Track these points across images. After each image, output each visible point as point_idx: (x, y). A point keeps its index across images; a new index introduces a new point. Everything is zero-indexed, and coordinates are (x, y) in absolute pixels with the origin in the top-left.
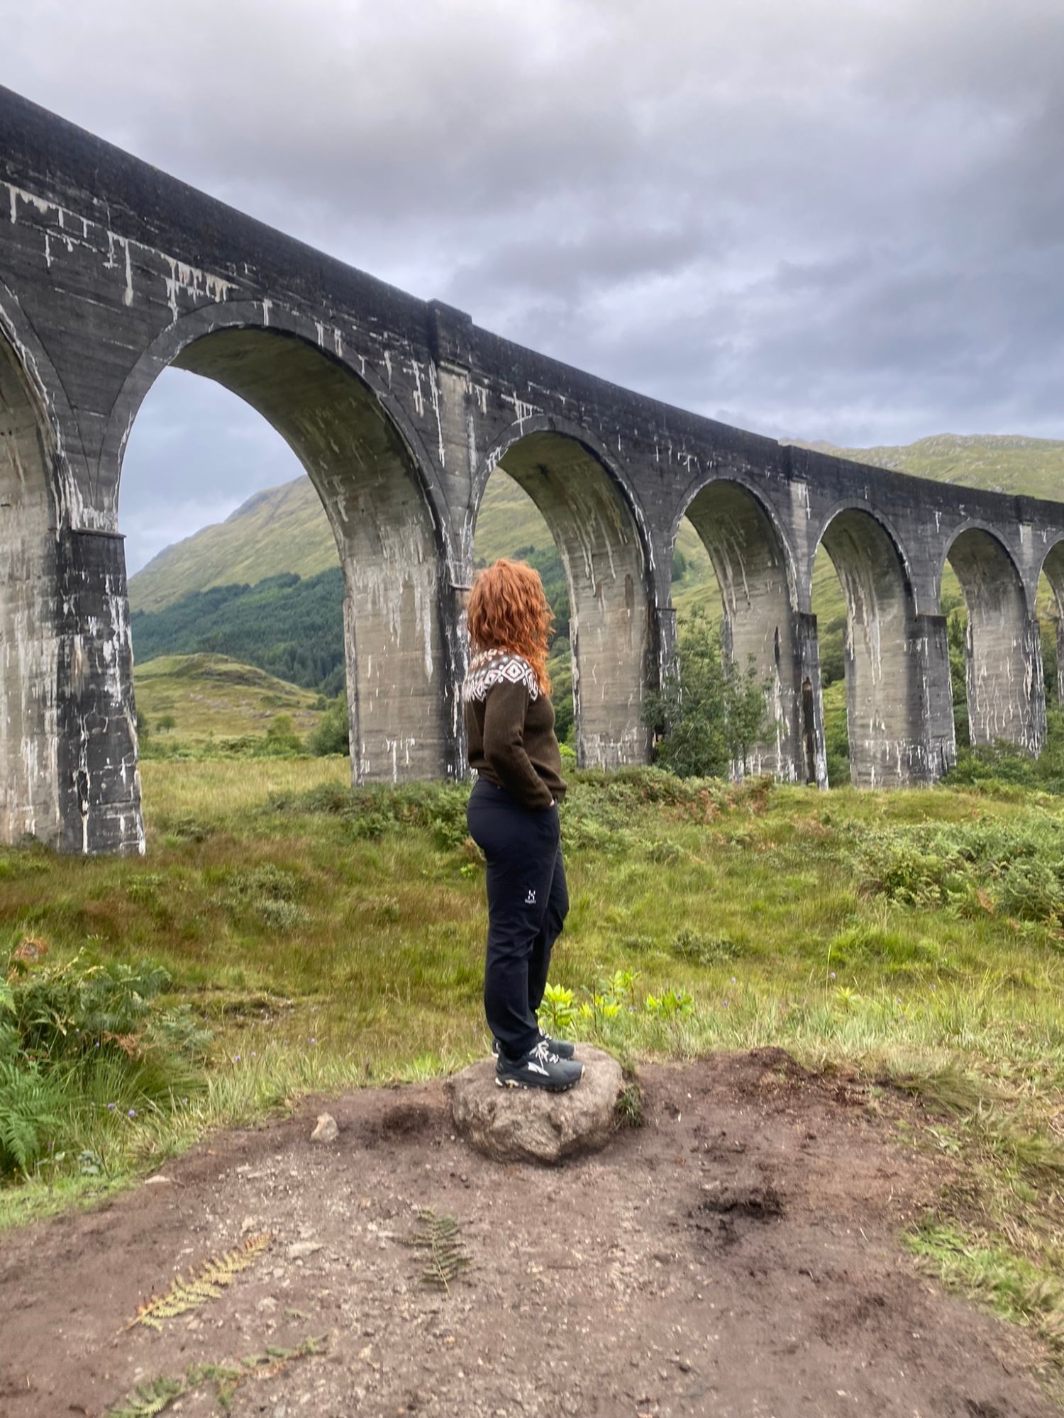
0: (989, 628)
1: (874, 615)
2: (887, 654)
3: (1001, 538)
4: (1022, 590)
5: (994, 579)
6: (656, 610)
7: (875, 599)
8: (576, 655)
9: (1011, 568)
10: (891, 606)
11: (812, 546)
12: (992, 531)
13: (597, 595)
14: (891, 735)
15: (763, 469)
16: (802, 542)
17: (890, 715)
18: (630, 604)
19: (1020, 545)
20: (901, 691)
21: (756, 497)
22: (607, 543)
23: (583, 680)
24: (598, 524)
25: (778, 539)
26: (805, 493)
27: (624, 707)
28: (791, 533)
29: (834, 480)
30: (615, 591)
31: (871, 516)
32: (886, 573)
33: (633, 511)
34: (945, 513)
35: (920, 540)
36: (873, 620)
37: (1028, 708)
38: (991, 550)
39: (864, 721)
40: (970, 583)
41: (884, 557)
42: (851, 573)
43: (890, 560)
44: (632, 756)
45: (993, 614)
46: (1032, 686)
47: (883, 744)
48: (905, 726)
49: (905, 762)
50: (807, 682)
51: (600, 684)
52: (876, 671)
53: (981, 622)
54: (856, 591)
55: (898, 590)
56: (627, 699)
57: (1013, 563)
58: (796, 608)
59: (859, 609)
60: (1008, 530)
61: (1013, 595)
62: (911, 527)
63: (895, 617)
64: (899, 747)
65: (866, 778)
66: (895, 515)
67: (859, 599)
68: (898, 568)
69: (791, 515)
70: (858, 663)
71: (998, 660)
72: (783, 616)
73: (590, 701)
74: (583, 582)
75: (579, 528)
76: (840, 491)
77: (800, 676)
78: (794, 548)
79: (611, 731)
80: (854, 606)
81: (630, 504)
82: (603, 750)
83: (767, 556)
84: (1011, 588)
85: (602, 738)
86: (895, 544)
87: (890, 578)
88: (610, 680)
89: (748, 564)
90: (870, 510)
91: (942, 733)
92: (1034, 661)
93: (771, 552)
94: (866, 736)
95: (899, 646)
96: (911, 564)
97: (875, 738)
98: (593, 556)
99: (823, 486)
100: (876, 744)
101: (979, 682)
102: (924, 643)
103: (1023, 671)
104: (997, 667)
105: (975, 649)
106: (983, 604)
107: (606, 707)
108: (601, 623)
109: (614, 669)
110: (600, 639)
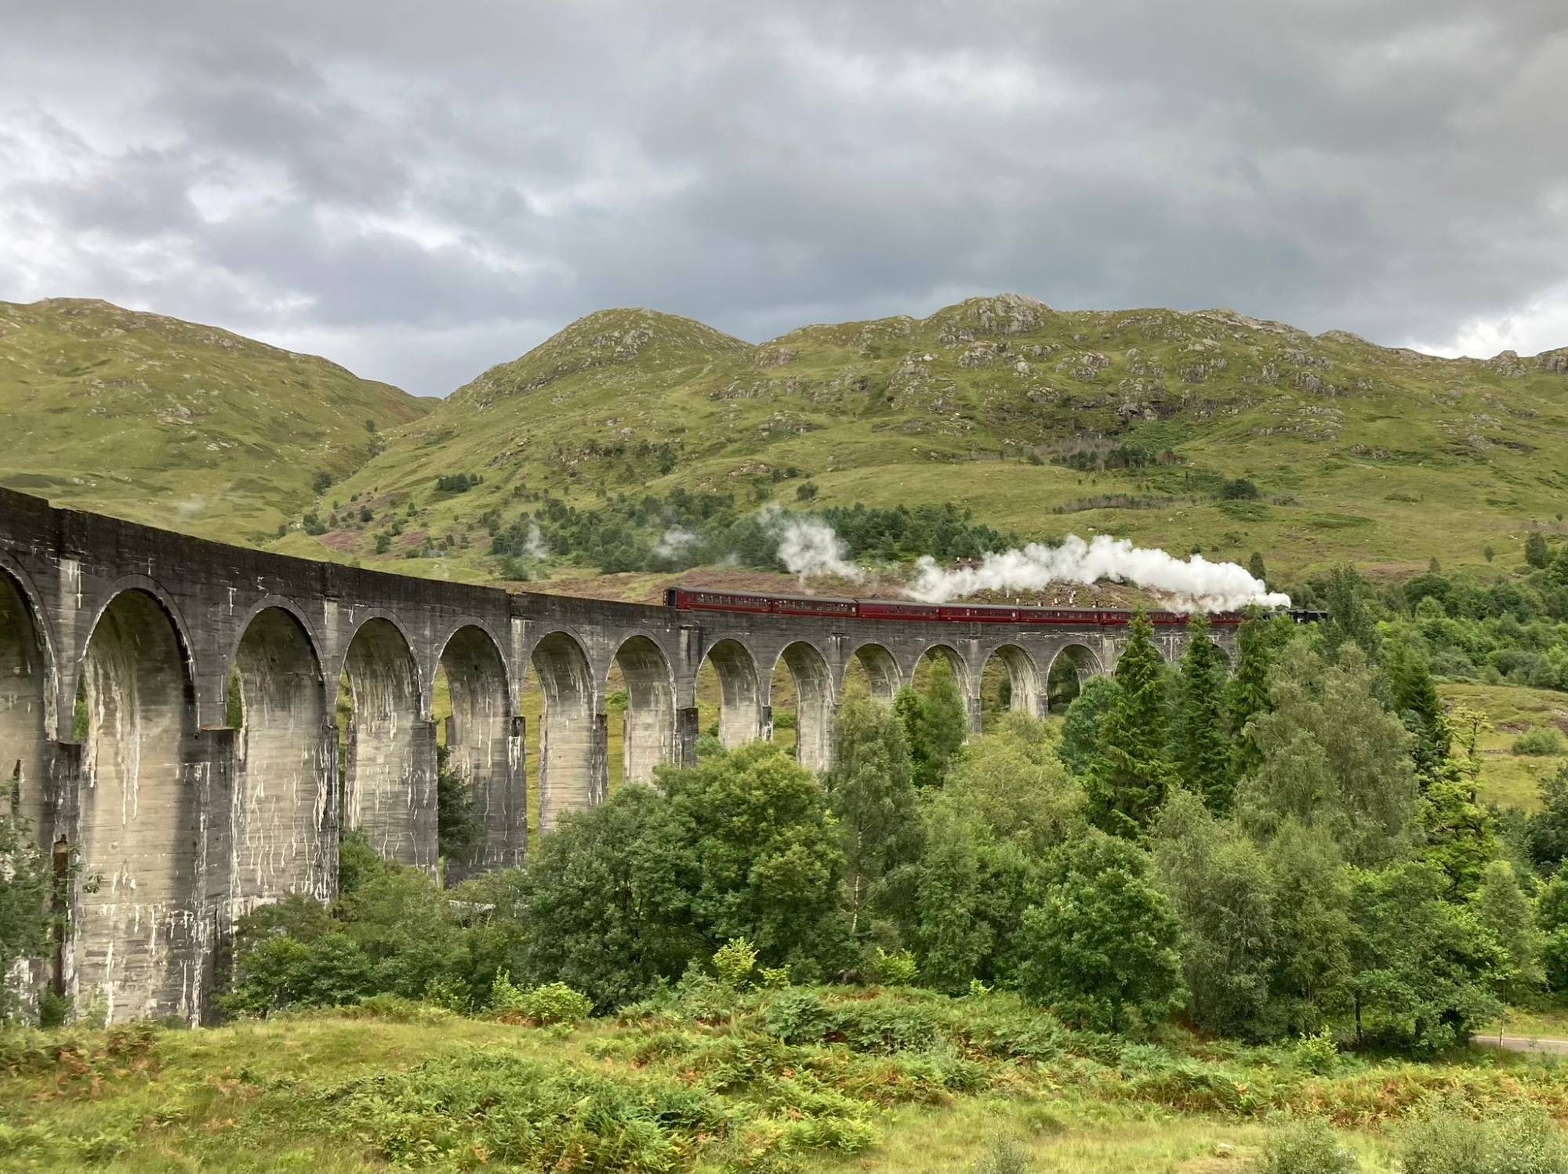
0: (273, 732)
1: (133, 724)
2: (148, 782)
3: (302, 619)
4: (322, 685)
5: (285, 668)
7: (137, 703)
9: (310, 658)
10: (161, 715)
11: (78, 646)
12: (292, 610)
14: (145, 895)
15: (29, 545)
16: (68, 642)
17: (145, 868)
19: (323, 627)
20: (167, 834)
21: (17, 581)
25: (37, 638)
26: (77, 572)
28: (55, 630)
29: (113, 552)
31: (153, 597)
32: (159, 670)
34: (240, 588)
35: (208, 628)
36: (131, 733)
37: (316, 841)
38: (288, 632)
39: (103, 878)
40: (250, 670)
41: (159, 649)
43: (168, 654)
45: (279, 713)
46: (325, 813)
47: (130, 909)
48: (168, 882)
49: (164, 934)
50: (63, 841)
52: (129, 804)
53: (261, 723)
54: (107, 689)
55: (175, 694)
57: (313, 652)
58: (53, 736)
59: (110, 714)
60: (311, 608)
61: (309, 692)
62: (201, 609)
63: (165, 731)
64: (156, 912)
65: (99, 959)
66: (182, 595)
67: (113, 700)
68: (178, 665)
69: (58, 606)
70: (100, 792)
71: (281, 777)
72: (32, 744)
76: (119, 567)
77: (51, 832)
78: (58, 651)
80: (102, 709)
83: (14, 660)
84: (307, 682)
86: (178, 634)
87: (165, 677)
90: (152, 590)
91: (219, 889)
92: (330, 779)
93: (22, 654)
94: (104, 900)
95: (169, 771)
96: (196, 659)
97: (119, 902)
99: (98, 560)
100: (120, 909)
101: (252, 805)
102: (203, 770)
103: (315, 791)
104: (281, 785)
105: (250, 760)
106: (266, 700)
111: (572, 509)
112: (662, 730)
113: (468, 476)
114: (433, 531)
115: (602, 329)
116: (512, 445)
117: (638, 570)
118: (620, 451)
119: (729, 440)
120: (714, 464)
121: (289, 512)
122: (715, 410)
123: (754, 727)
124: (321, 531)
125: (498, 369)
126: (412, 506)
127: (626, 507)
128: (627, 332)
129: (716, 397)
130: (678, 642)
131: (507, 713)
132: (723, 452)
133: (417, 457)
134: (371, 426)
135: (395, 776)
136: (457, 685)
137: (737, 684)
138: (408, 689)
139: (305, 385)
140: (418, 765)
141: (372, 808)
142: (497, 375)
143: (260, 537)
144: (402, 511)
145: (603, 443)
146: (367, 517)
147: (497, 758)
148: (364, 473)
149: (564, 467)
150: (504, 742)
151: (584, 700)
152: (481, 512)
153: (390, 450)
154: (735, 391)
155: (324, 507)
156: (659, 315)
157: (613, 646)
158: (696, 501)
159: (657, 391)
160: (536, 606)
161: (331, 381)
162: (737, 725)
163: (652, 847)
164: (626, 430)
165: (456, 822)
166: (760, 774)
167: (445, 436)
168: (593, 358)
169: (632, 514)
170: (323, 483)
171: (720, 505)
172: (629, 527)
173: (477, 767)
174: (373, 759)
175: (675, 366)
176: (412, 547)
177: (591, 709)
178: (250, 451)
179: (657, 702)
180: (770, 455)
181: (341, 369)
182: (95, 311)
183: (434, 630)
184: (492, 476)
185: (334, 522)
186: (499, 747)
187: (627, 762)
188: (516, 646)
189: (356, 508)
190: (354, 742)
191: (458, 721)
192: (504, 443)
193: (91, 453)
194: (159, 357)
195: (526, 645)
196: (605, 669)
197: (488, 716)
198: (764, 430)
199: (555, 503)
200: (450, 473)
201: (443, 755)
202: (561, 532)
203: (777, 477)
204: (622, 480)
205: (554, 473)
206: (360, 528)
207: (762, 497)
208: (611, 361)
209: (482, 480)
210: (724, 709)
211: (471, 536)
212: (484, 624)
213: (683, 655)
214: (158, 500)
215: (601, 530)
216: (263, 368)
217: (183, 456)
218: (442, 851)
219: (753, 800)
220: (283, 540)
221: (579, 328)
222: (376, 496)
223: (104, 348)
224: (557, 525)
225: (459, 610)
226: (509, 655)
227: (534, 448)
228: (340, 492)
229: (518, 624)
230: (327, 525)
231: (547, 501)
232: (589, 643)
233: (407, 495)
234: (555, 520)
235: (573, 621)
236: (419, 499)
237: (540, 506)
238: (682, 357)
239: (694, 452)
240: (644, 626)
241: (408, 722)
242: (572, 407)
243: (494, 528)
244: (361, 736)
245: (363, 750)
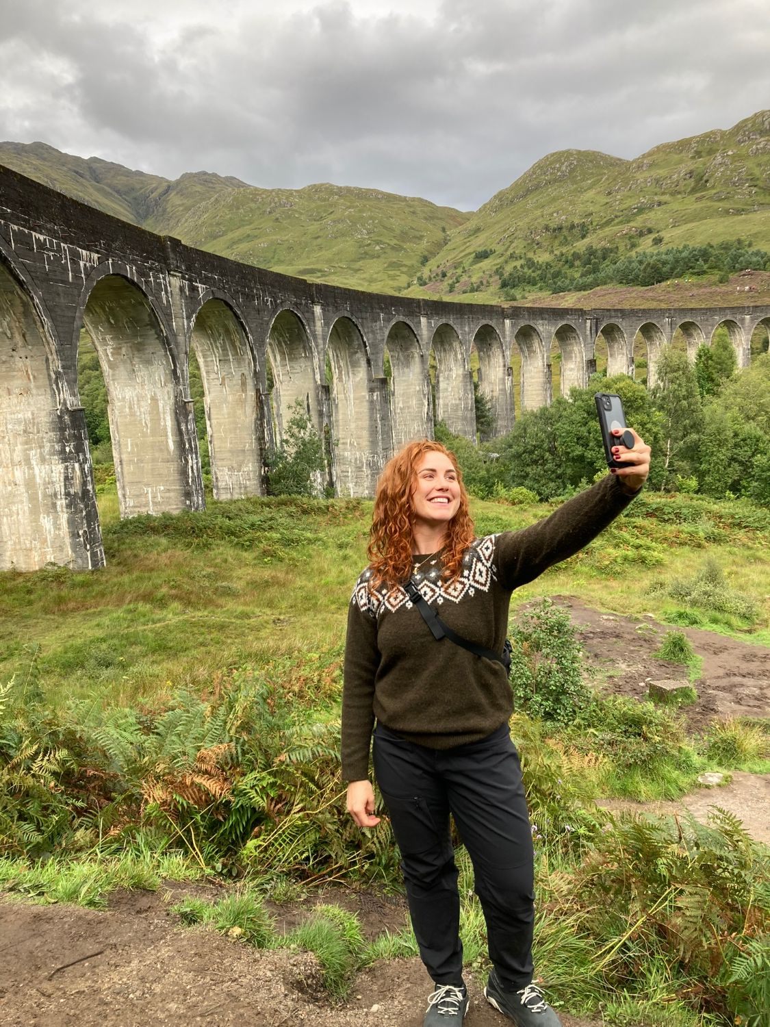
0: (404, 378)
1: (349, 377)
2: (357, 401)
3: (412, 326)
4: (421, 356)
5: (407, 349)
6: (261, 395)
7: (350, 370)
8: (209, 420)
9: (416, 344)
10: (359, 372)
12: (408, 322)
14: (360, 449)
15: (301, 300)
16: (320, 341)
17: (359, 437)
18: (244, 391)
19: (421, 329)
20: (366, 423)
21: (299, 317)
22: (230, 353)
23: (215, 435)
24: (224, 343)
25: (308, 341)
26: (321, 311)
27: (243, 451)
28: (315, 337)
29: (333, 301)
30: (234, 382)
31: (351, 320)
32: (356, 352)
33: (248, 338)
34: (385, 314)
35: (373, 332)
36: (349, 380)
37: (425, 426)
38: (406, 332)
39: (344, 441)
40: (393, 351)
41: (356, 343)
43: (359, 345)
44: (249, 480)
45: (406, 370)
46: (428, 414)
47: (355, 454)
48: (367, 443)
49: (369, 464)
50: (327, 425)
51: (226, 438)
52: (351, 411)
53: (399, 375)
54: (338, 361)
55: (363, 363)
56: (245, 446)
57: (418, 341)
58: (319, 383)
59: (340, 372)
60: (415, 321)
61: (417, 359)
62: (370, 325)
63: (362, 379)
64: (365, 455)
65: (346, 474)
66: (362, 318)
67: (341, 366)
68: (363, 350)
69: (315, 326)
70: (340, 405)
71: (409, 398)
72: (312, 386)
73: (220, 448)
74: (213, 376)
75: (211, 344)
76: (336, 307)
77: (323, 423)
78: (317, 346)
79: (235, 465)
80: (337, 371)
81: (246, 334)
82: (230, 477)
83: (302, 350)
84: (416, 355)
85: (229, 469)
86: (362, 336)
87: (359, 355)
88: (233, 435)
89: (290, 354)
90: (350, 317)
92: (428, 399)
93: (304, 348)
94: (345, 450)
95: (364, 397)
96: (370, 347)
97: (351, 451)
98: (220, 360)
99: (328, 305)
100: (351, 454)
101: (399, 411)
102: (377, 396)
103: (423, 404)
104: (408, 402)
105: (396, 391)
106: (401, 364)
107: (231, 451)
108: (226, 401)
109: (235, 429)
110: (225, 411)
111: (538, 262)
112: (578, 370)
113: (488, 250)
114: (474, 279)
115: (550, 164)
116: (508, 232)
117: (569, 290)
118: (560, 229)
119: (616, 217)
120: (608, 230)
121: (411, 276)
122: (608, 201)
123: (625, 368)
124: (425, 284)
125: (500, 193)
126: (464, 268)
127: (564, 259)
128: (563, 164)
129: (609, 193)
130: (585, 327)
131: (504, 366)
132: (613, 223)
133: (465, 243)
134: (444, 230)
135: (456, 397)
136: (482, 353)
137: (616, 346)
138: (459, 356)
139: (414, 213)
140: (465, 390)
141: (447, 411)
142: (500, 196)
143: (399, 289)
144: (459, 271)
145: (553, 225)
146: (444, 275)
147: (501, 387)
148: (442, 253)
149: (533, 241)
150: (504, 379)
151: (540, 358)
152: (495, 268)
153: (453, 241)
154: (619, 189)
155: (426, 272)
156: (579, 151)
157: (554, 330)
158: (599, 252)
159: (579, 194)
160: (515, 313)
161: (425, 209)
162: (616, 367)
163: (565, 426)
164: (564, 217)
165: (484, 417)
167: (478, 230)
168: (546, 180)
169: (567, 262)
170: (425, 260)
171: (611, 252)
172: (565, 269)
173: (492, 391)
174: (447, 389)
175: (588, 179)
176: (465, 288)
177: (544, 362)
178: (393, 248)
179: (576, 357)
180: (638, 222)
181: (429, 202)
182: (326, 188)
183: (469, 328)
184: (499, 249)
185: (430, 279)
186: (501, 382)
187: (562, 387)
188: (507, 332)
189: (439, 272)
190: (438, 382)
191: (483, 370)
192: (505, 231)
193: (330, 256)
194: (353, 207)
195: (512, 332)
196: (550, 342)
197: (496, 367)
198: (635, 208)
199: (530, 260)
200: (480, 249)
201: (476, 386)
202: (533, 274)
203: (641, 234)
204: (561, 244)
205: (528, 244)
206: (442, 281)
207: (633, 246)
208: (555, 181)
209: (495, 252)
210: (609, 359)
211: (492, 280)
212: (492, 323)
213: (588, 332)
214: (357, 276)
215: (552, 271)
216: (395, 206)
217: (366, 253)
218: (478, 430)
220: (410, 289)
221: (539, 165)
222: (448, 264)
223: (331, 206)
224: (531, 271)
225: (481, 317)
226: (504, 338)
227: (519, 232)
228: (432, 264)
229: (507, 322)
230: (427, 281)
231: (526, 259)
232: (542, 329)
233: (461, 262)
234: (529, 268)
235: (533, 319)
236: (466, 263)
237: (522, 262)
238: (592, 173)
239: (597, 225)
240: (568, 319)
241: (461, 371)
242: (536, 208)
243: (501, 275)
244: (441, 379)
245: (442, 385)
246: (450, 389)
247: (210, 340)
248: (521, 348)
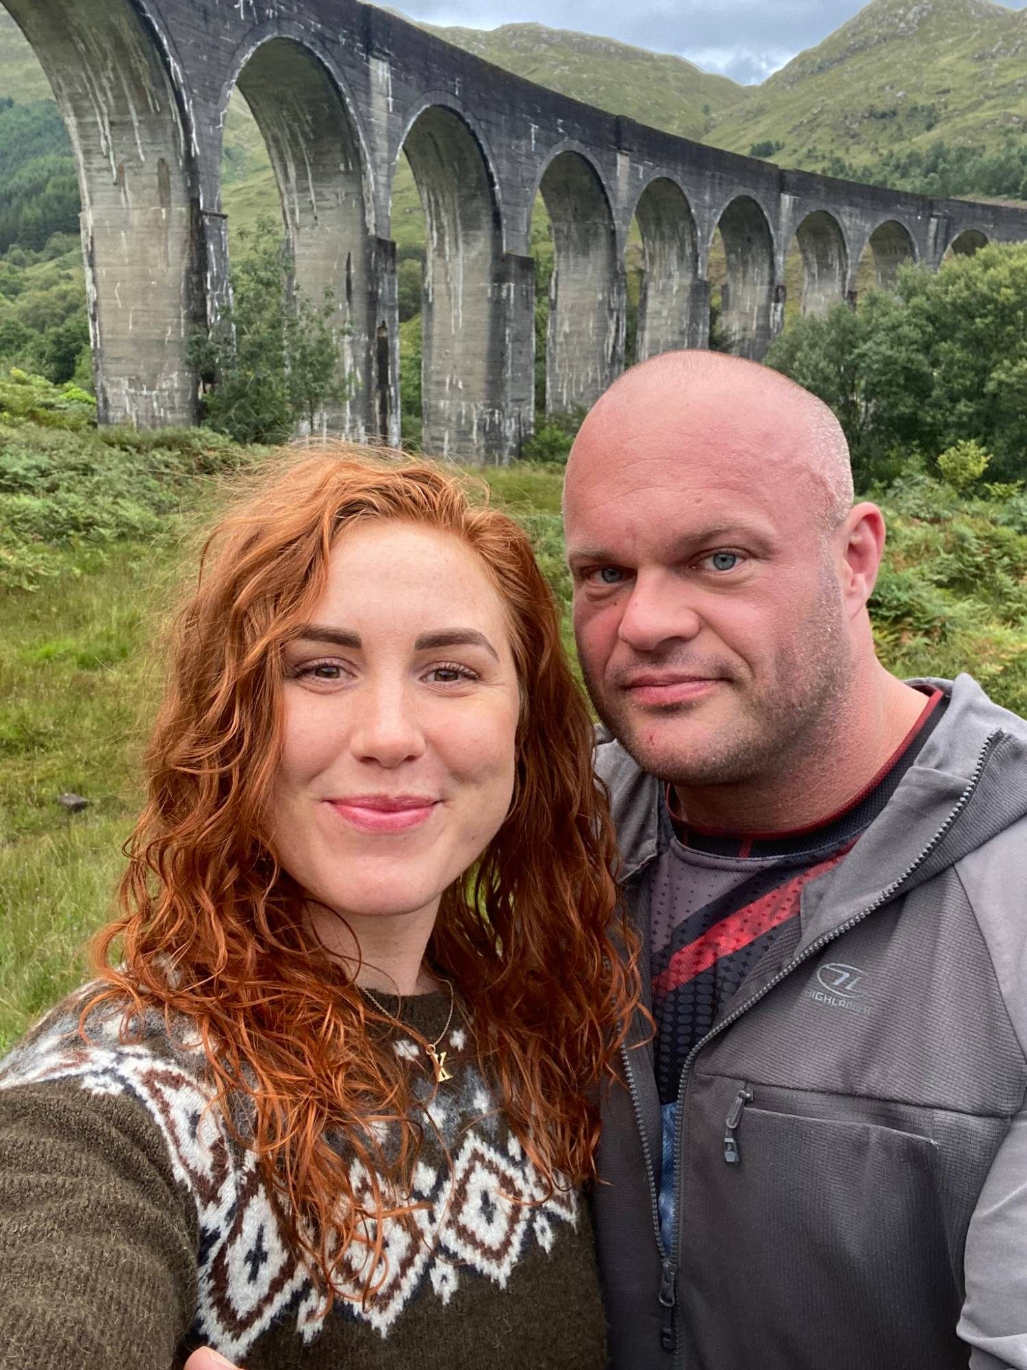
0: (576, 276)
1: (457, 248)
2: (469, 299)
3: (598, 168)
4: (613, 233)
5: (585, 217)
6: (201, 213)
7: (459, 228)
8: (92, 263)
9: (604, 206)
10: (476, 239)
11: (392, 151)
12: (589, 157)
13: (119, 183)
14: (468, 395)
15: (337, 33)
16: (382, 143)
17: (469, 372)
18: (165, 202)
19: (615, 178)
20: (482, 345)
21: (327, 70)
22: (131, 107)
23: (102, 302)
24: (117, 78)
25: (353, 135)
26: (388, 75)
27: (161, 343)
28: (368, 128)
29: (422, 64)
30: (144, 180)
31: (461, 118)
32: (474, 197)
33: (167, 66)
34: (541, 127)
35: (512, 159)
36: (456, 256)
37: (607, 372)
38: (586, 180)
39: (439, 378)
40: (560, 220)
41: (473, 176)
42: (434, 190)
43: (479, 180)
44: (173, 410)
45: (581, 259)
46: (614, 347)
47: (459, 405)
48: (483, 386)
49: (481, 428)
50: (383, 327)
51: (125, 310)
52: (457, 318)
53: (568, 268)
54: (438, 216)
55: (486, 221)
56: (164, 333)
57: (607, 200)
58: (372, 231)
59: (441, 238)
60: (605, 158)
61: (603, 240)
62: (505, 141)
63: (480, 254)
64: (476, 410)
65: (438, 443)
66: (487, 122)
67: (442, 226)
68: (488, 192)
69: (370, 104)
70: (436, 307)
71: (581, 315)
72: (358, 239)
73: (113, 331)
74: (98, 162)
75: (89, 79)
76: (428, 80)
77: (374, 319)
78: (373, 150)
79: (144, 375)
80: (435, 234)
81: (164, 55)
82: (134, 399)
83: (339, 156)
84: (602, 230)
85: (131, 382)
86: (485, 160)
87: (478, 203)
88: (139, 305)
89: (315, 165)
90: (461, 111)
91: (522, 396)
92: (618, 319)
94: (440, 396)
95: (484, 291)
96: (502, 188)
97: (451, 399)
98: (112, 124)
99: (408, 69)
100: (452, 405)
101: (560, 339)
102: (510, 289)
103: (605, 329)
104: (580, 323)
105: (559, 300)
106: (571, 247)
107: (135, 342)
108: (126, 224)
109: (145, 291)
110: (125, 247)
111: (851, 165)
113: (773, 143)
115: (890, 9)
116: (809, 115)
118: (894, 113)
119: (987, 97)
120: (973, 118)
122: (978, 70)
125: (805, 53)
127: (893, 162)
128: (909, 9)
129: (981, 58)
130: (927, 232)
131: (772, 282)
132: (981, 107)
133: (738, 133)
134: (706, 110)
135: (676, 328)
136: (733, 256)
138: (688, 250)
139: (663, 80)
140: (694, 319)
142: (803, 60)
145: (881, 107)
147: (761, 322)
149: (847, 131)
150: (768, 308)
151: (838, 278)
153: (719, 129)
154: (998, 52)
157: (868, 228)
158: (954, 152)
159: (930, 58)
161: (682, 75)
164: (901, 94)
166: (1013, 272)
167: (761, 111)
168: (880, 35)
169: (897, 167)
171: (973, 153)
172: (894, 179)
173: (745, 330)
174: (659, 313)
175: (947, 37)
177: (844, 287)
181: (689, 64)
183: (713, 197)
184: (791, 142)
186: (763, 312)
188: (784, 220)
190: (644, 299)
191: (731, 289)
192: (803, 113)
194: (568, 64)
195: (793, 220)
196: (860, 250)
197: (755, 285)
199: (838, 160)
200: (759, 141)
201: (714, 315)
204: (893, 137)
205: (839, 136)
207: (1011, 145)
208: (895, 36)
209: (783, 145)
212: (757, 196)
213: (931, 242)
215: (872, 182)
216: (635, 67)
219: (1001, 299)
221: (871, 9)
225: (736, 180)
226: (777, 228)
227: (825, 115)
229: (787, 199)
231: (831, 160)
232: (848, 224)
235: (835, 202)
237: (825, 162)
238: (955, 28)
239: (955, 110)
240: (899, 213)
241: (688, 281)
242: (859, 79)
244: (651, 293)
245: (652, 304)
246: (665, 313)
247: (85, 69)
248: (806, 259)
